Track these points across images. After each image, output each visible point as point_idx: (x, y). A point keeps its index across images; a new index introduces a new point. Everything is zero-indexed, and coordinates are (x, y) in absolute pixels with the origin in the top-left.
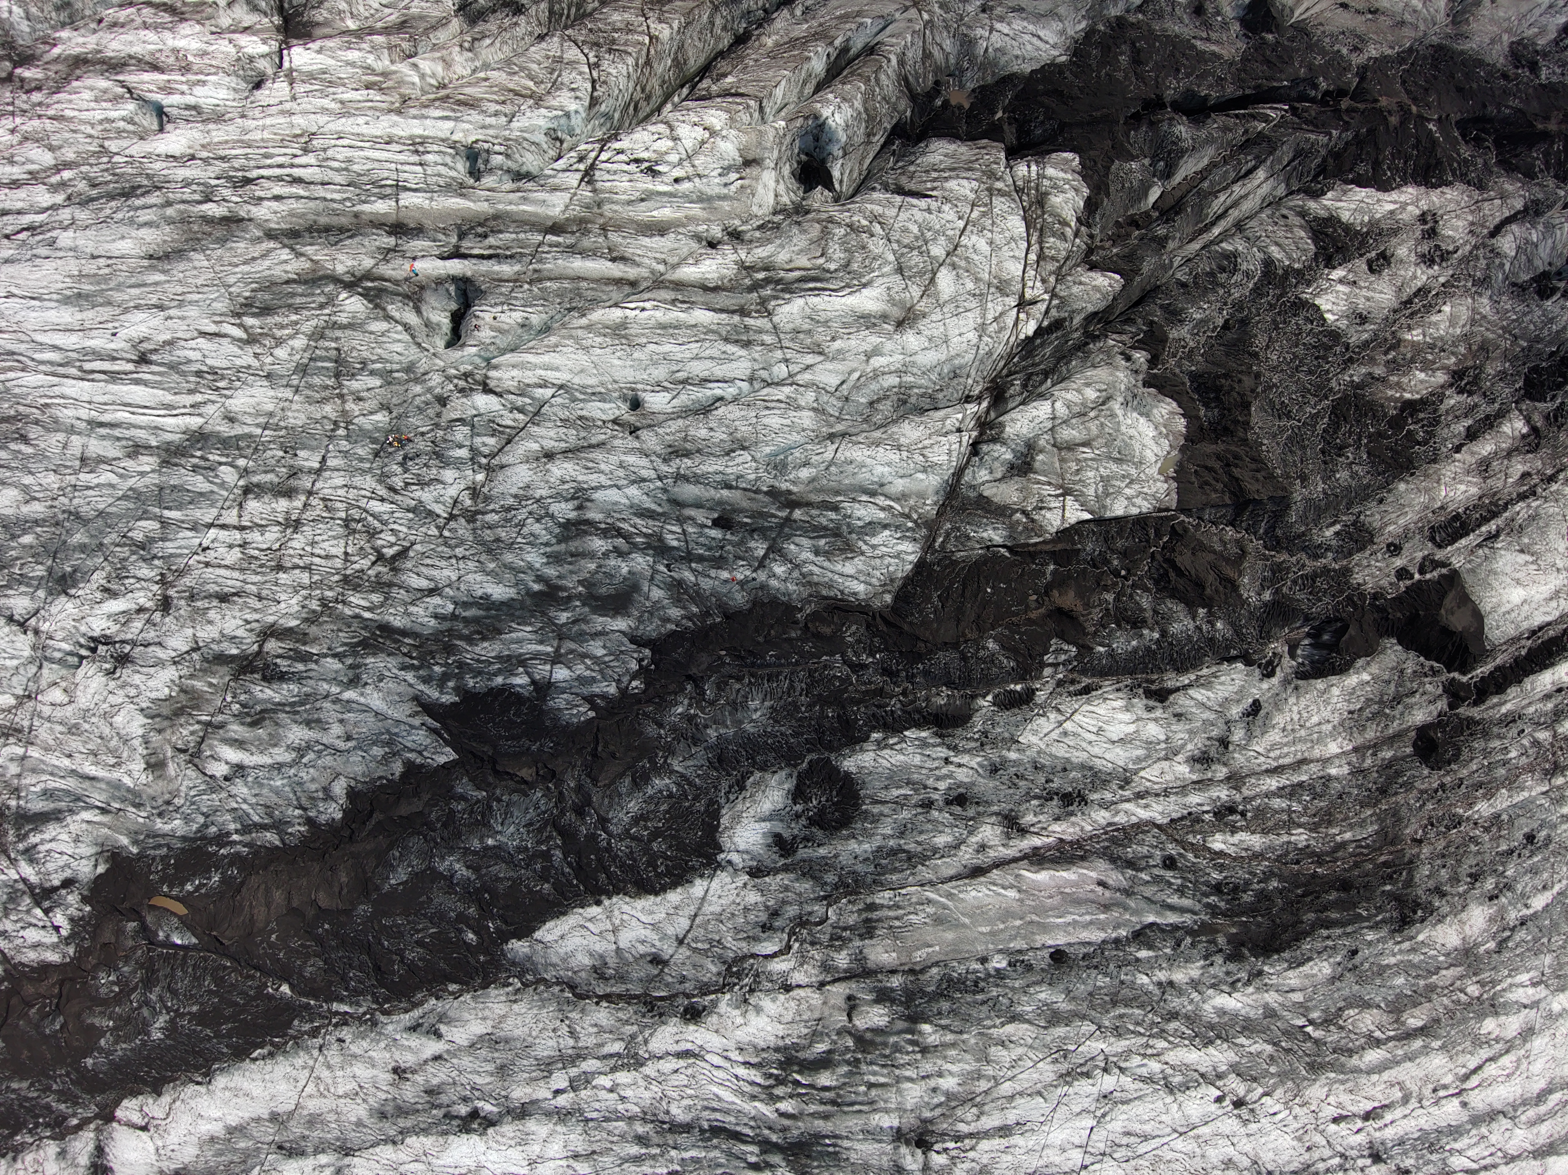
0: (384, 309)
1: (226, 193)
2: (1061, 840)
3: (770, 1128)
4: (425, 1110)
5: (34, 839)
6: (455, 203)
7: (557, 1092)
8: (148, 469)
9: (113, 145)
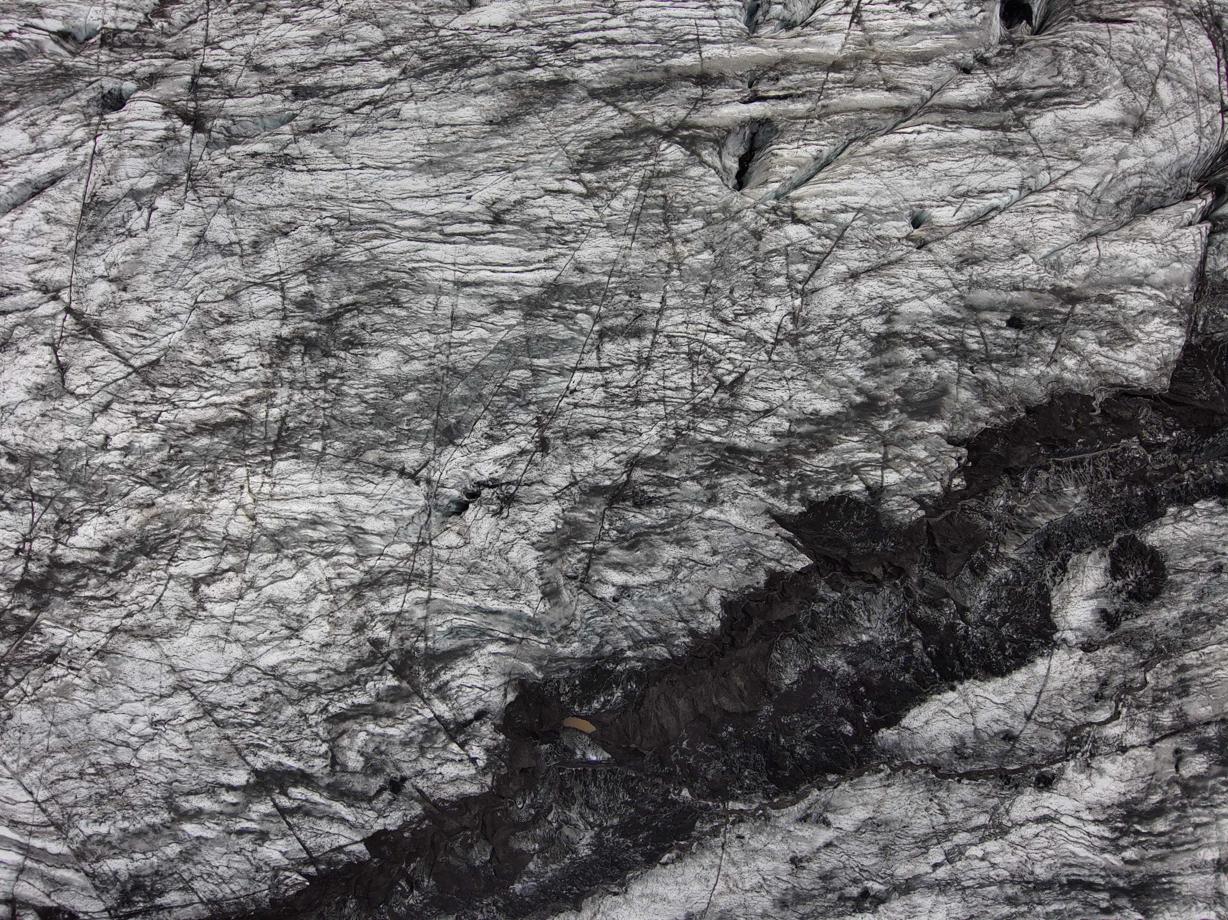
0: (699, 155)
1: (550, 58)
3: (1117, 875)
4: (820, 895)
5: (445, 677)
7: (936, 866)
8: (514, 322)
9: (437, 20)
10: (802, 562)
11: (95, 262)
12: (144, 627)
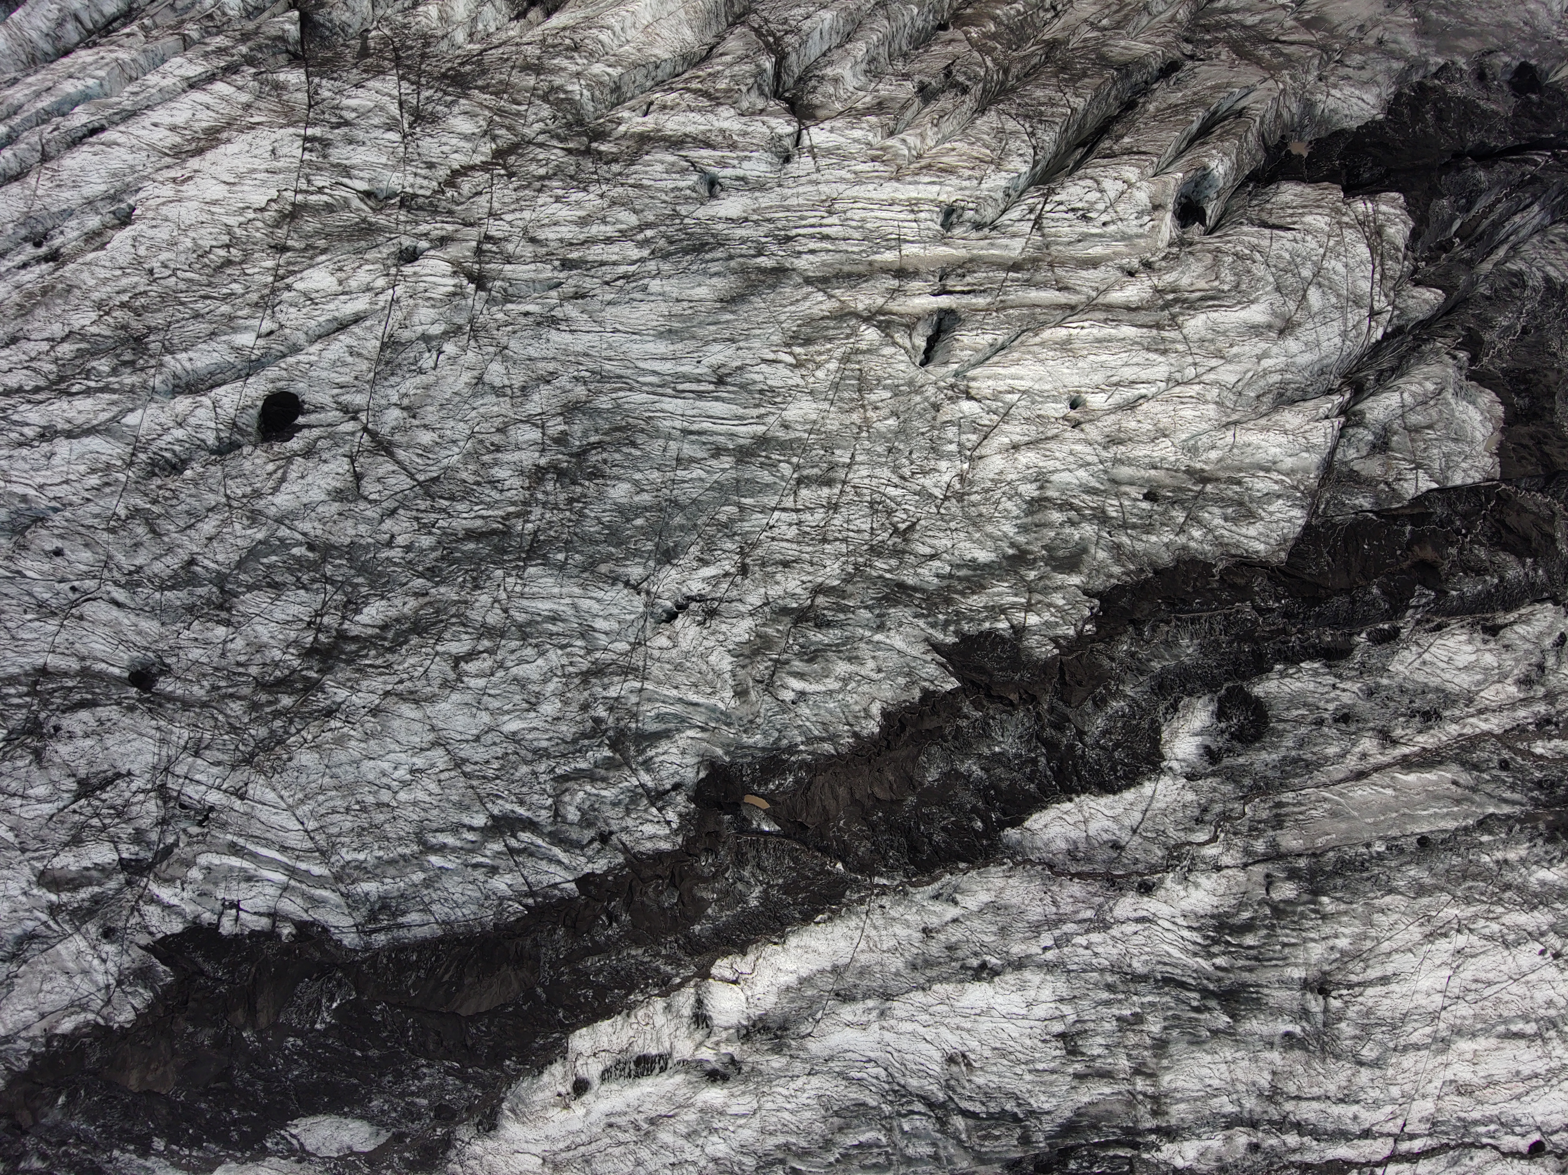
0: (892, 337)
1: (774, 248)
2: (1424, 749)
3: (1208, 979)
4: (946, 963)
5: (650, 753)
6: (942, 251)
7: (1045, 949)
8: (727, 466)
9: (683, 210)
10: (951, 684)
11: (390, 391)
12: (411, 693)
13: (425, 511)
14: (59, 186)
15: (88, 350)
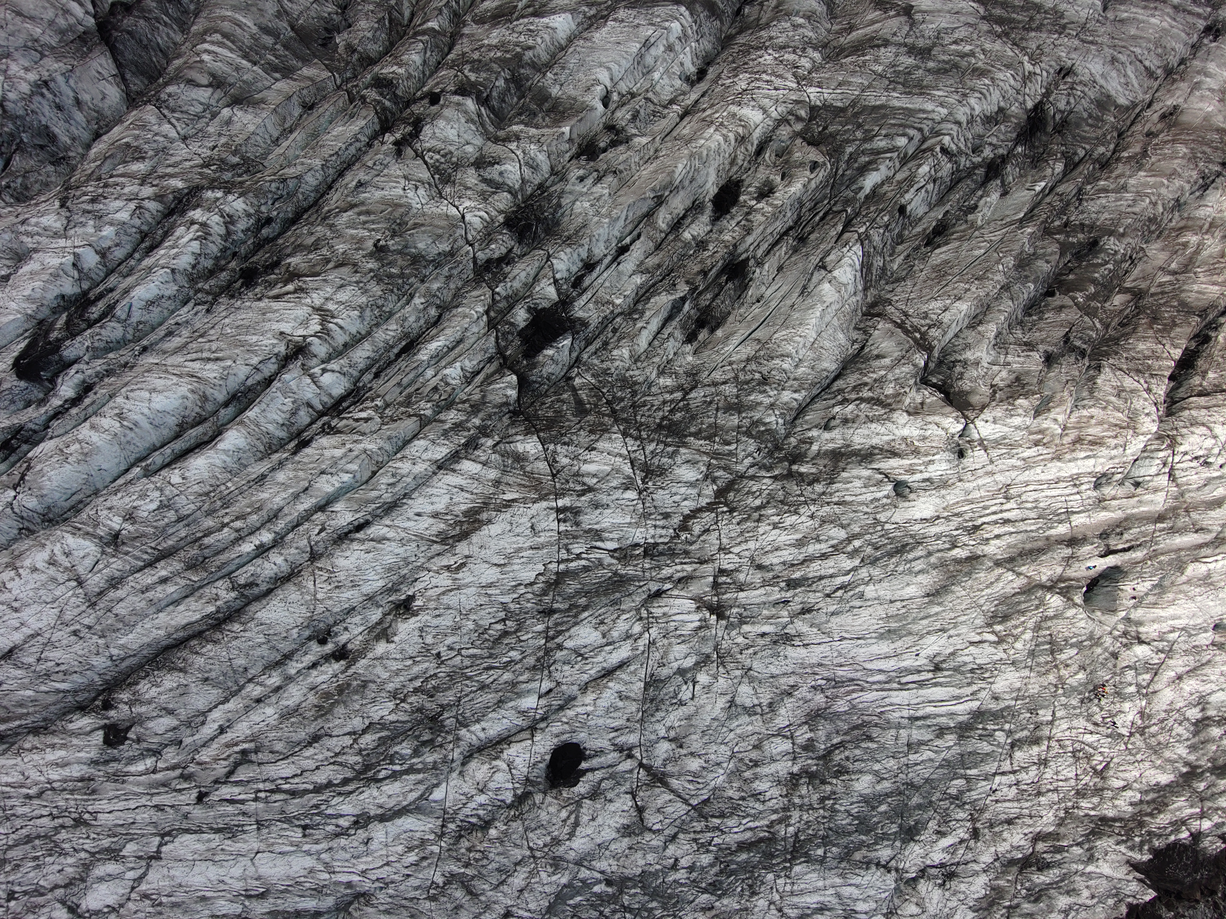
0: (1072, 600)
1: (965, 539)
6: (1102, 515)
8: (951, 743)
9: (882, 517)
10: (1150, 895)
11: (657, 726)
13: (702, 831)
14: (337, 587)
15: (388, 737)
